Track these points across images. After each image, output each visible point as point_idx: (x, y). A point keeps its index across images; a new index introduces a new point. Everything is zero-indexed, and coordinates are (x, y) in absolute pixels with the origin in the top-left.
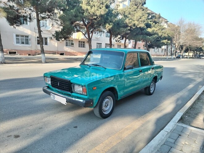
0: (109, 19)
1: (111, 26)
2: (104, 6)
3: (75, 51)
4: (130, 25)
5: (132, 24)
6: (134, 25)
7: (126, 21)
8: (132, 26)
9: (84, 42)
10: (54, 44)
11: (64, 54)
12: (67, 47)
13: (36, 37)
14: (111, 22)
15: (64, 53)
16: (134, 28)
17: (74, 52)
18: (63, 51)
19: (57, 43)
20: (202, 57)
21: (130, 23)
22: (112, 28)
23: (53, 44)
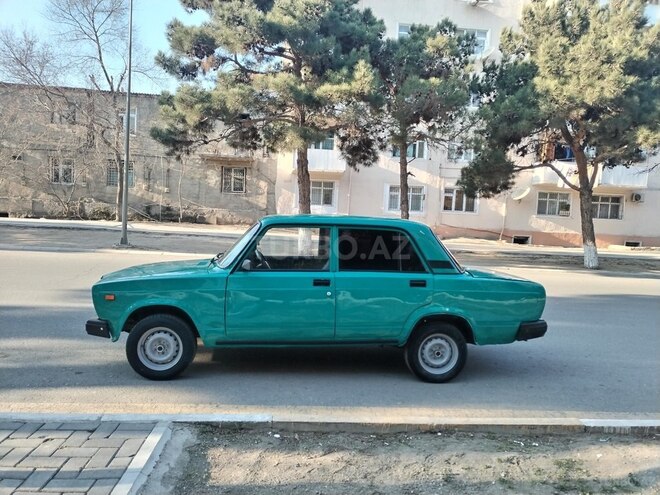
2: (617, 67)
3: (573, 232)
9: (617, 200)
10: (496, 207)
11: (530, 240)
12: (541, 216)
13: (442, 189)
15: (527, 238)
17: (566, 235)
18: (526, 229)
19: (504, 205)
23: (493, 209)
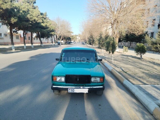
0: (13, 13)
1: (16, 20)
4: (31, 20)
5: (32, 19)
6: (35, 20)
7: (27, 16)
8: (33, 21)
14: (15, 16)
16: (34, 22)
20: (71, 44)
21: (31, 18)
22: (17, 21)
